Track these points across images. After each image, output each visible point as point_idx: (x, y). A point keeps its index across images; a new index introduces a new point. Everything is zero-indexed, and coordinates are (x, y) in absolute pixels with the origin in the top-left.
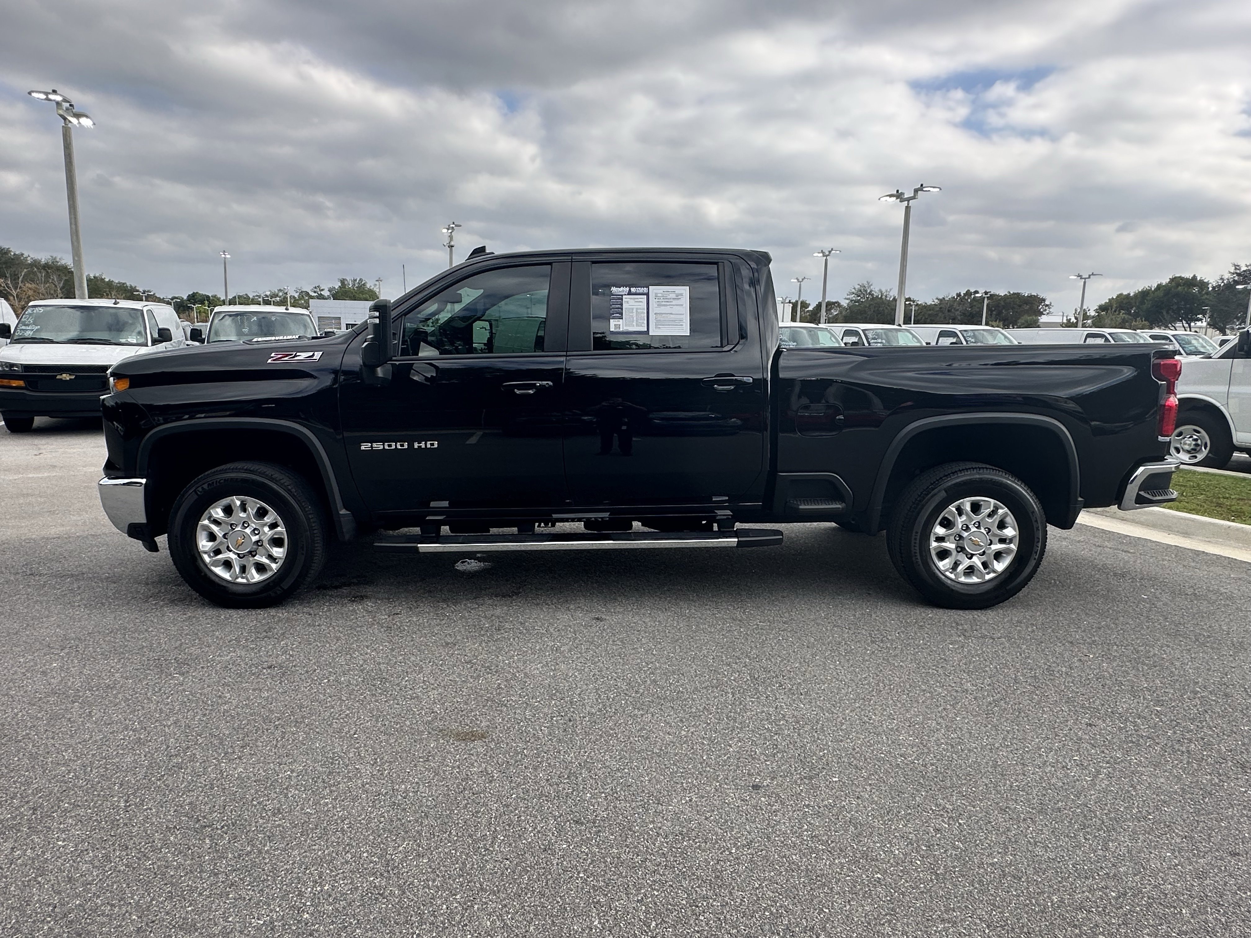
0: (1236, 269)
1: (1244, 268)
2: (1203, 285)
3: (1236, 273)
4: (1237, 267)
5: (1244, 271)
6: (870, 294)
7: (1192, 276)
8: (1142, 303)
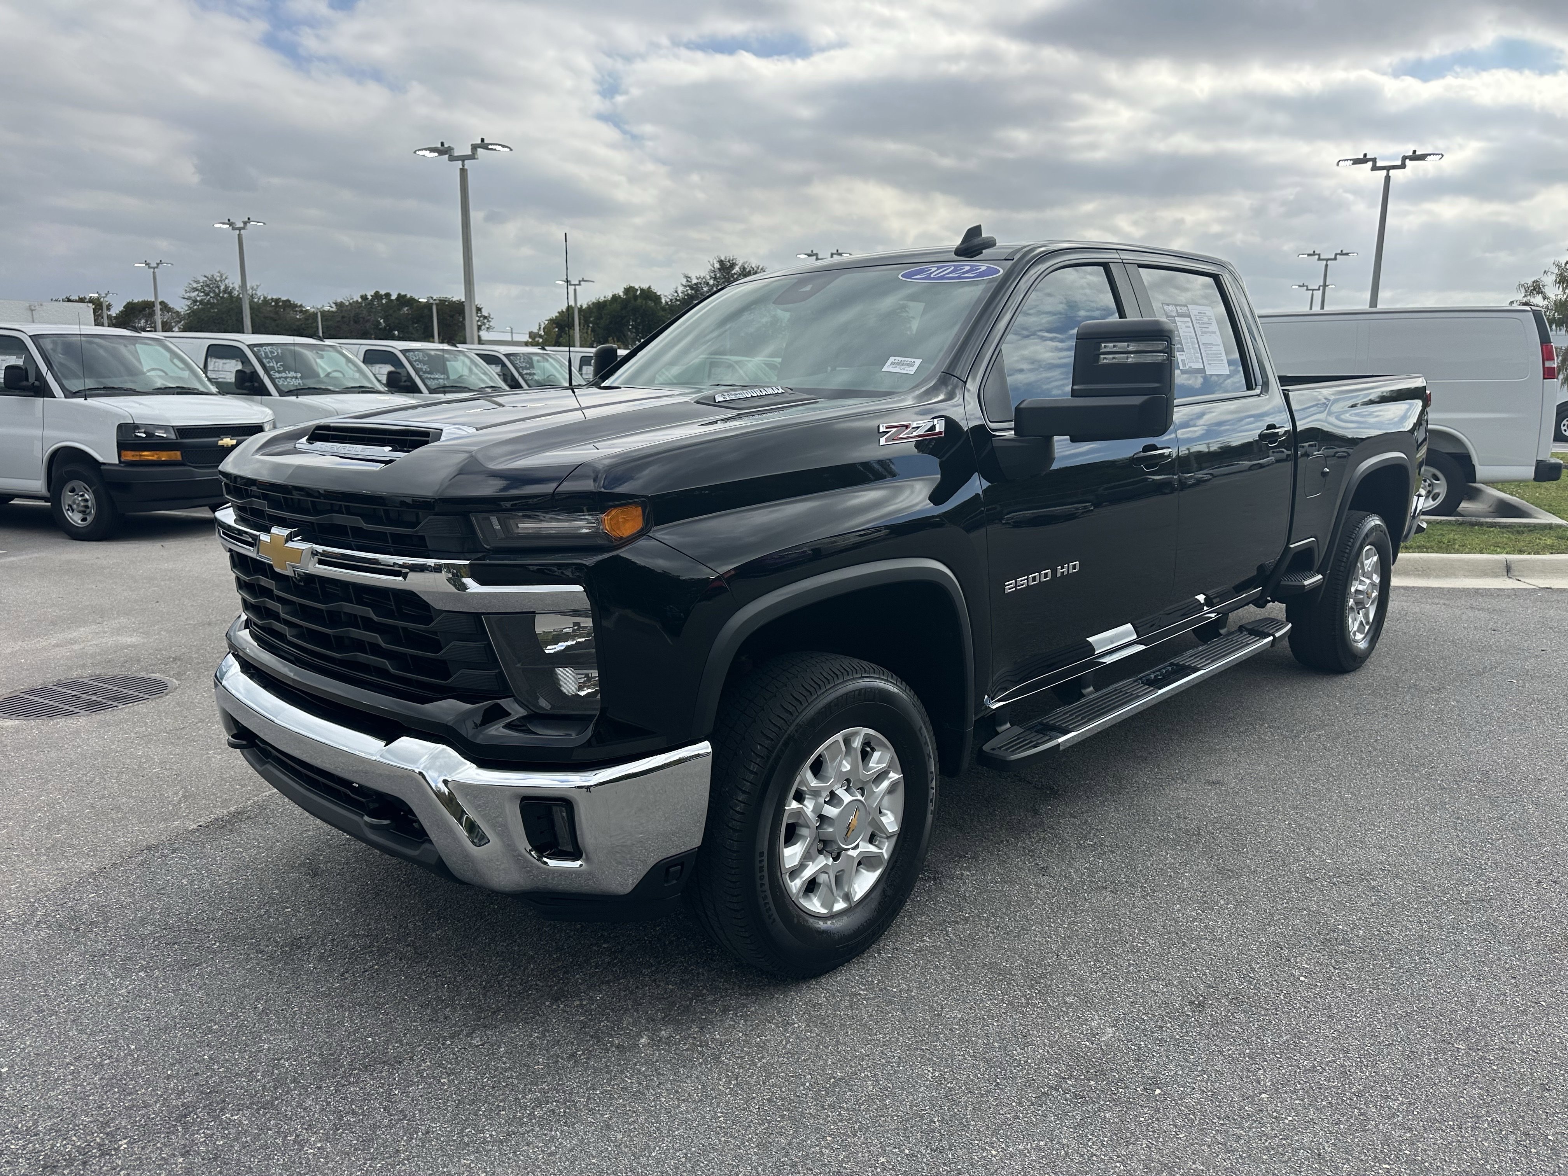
0: (687, 281)
1: (694, 281)
2: (657, 298)
3: (689, 286)
4: (688, 278)
5: (695, 284)
6: (225, 291)
7: (647, 286)
8: (600, 317)
